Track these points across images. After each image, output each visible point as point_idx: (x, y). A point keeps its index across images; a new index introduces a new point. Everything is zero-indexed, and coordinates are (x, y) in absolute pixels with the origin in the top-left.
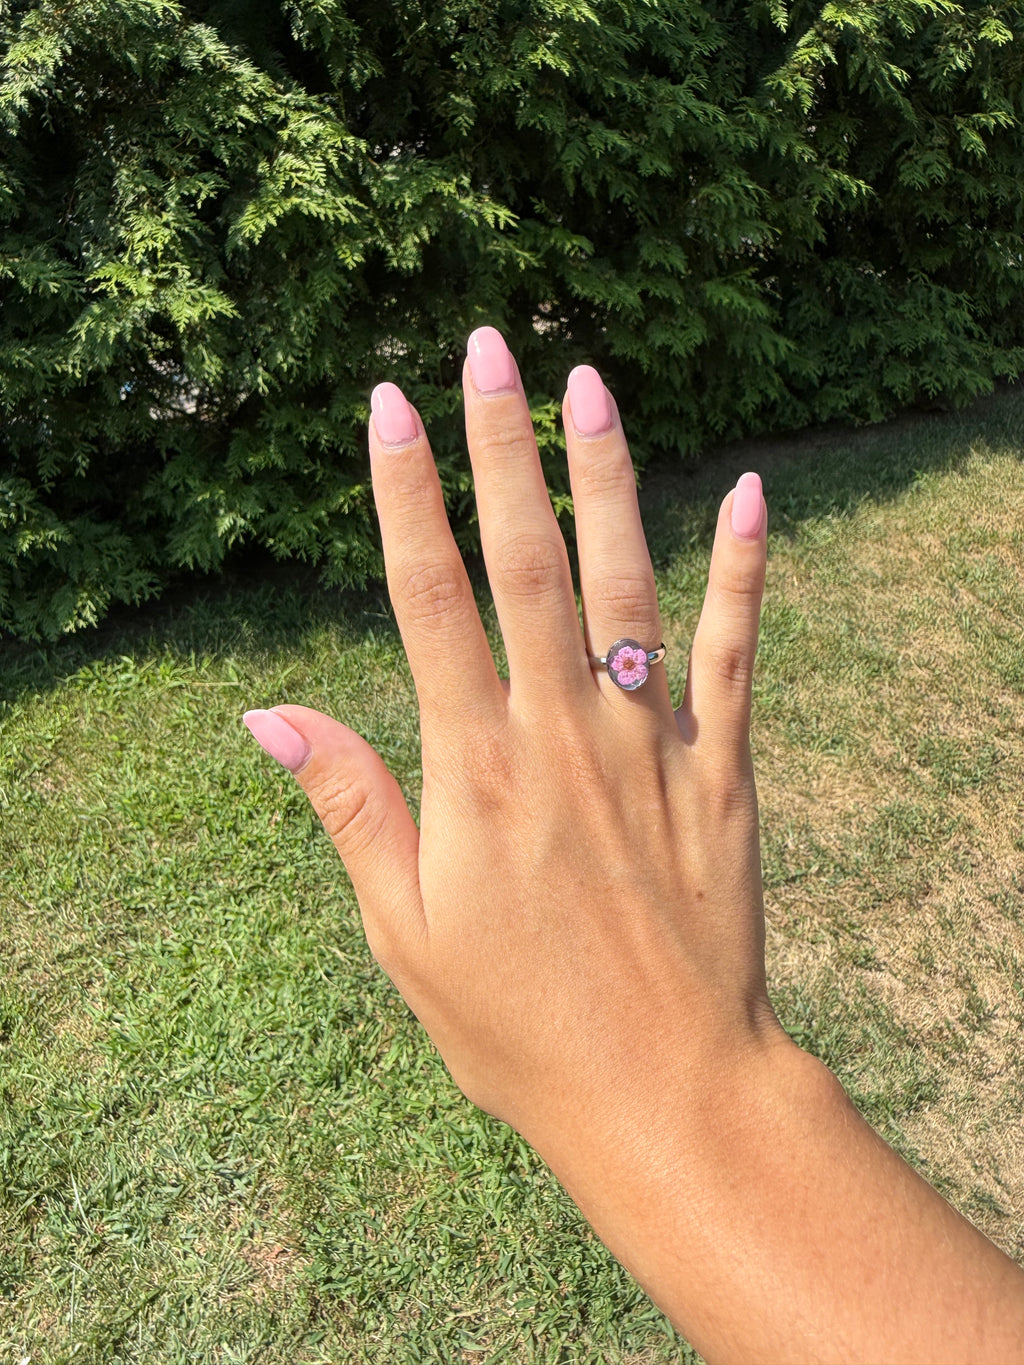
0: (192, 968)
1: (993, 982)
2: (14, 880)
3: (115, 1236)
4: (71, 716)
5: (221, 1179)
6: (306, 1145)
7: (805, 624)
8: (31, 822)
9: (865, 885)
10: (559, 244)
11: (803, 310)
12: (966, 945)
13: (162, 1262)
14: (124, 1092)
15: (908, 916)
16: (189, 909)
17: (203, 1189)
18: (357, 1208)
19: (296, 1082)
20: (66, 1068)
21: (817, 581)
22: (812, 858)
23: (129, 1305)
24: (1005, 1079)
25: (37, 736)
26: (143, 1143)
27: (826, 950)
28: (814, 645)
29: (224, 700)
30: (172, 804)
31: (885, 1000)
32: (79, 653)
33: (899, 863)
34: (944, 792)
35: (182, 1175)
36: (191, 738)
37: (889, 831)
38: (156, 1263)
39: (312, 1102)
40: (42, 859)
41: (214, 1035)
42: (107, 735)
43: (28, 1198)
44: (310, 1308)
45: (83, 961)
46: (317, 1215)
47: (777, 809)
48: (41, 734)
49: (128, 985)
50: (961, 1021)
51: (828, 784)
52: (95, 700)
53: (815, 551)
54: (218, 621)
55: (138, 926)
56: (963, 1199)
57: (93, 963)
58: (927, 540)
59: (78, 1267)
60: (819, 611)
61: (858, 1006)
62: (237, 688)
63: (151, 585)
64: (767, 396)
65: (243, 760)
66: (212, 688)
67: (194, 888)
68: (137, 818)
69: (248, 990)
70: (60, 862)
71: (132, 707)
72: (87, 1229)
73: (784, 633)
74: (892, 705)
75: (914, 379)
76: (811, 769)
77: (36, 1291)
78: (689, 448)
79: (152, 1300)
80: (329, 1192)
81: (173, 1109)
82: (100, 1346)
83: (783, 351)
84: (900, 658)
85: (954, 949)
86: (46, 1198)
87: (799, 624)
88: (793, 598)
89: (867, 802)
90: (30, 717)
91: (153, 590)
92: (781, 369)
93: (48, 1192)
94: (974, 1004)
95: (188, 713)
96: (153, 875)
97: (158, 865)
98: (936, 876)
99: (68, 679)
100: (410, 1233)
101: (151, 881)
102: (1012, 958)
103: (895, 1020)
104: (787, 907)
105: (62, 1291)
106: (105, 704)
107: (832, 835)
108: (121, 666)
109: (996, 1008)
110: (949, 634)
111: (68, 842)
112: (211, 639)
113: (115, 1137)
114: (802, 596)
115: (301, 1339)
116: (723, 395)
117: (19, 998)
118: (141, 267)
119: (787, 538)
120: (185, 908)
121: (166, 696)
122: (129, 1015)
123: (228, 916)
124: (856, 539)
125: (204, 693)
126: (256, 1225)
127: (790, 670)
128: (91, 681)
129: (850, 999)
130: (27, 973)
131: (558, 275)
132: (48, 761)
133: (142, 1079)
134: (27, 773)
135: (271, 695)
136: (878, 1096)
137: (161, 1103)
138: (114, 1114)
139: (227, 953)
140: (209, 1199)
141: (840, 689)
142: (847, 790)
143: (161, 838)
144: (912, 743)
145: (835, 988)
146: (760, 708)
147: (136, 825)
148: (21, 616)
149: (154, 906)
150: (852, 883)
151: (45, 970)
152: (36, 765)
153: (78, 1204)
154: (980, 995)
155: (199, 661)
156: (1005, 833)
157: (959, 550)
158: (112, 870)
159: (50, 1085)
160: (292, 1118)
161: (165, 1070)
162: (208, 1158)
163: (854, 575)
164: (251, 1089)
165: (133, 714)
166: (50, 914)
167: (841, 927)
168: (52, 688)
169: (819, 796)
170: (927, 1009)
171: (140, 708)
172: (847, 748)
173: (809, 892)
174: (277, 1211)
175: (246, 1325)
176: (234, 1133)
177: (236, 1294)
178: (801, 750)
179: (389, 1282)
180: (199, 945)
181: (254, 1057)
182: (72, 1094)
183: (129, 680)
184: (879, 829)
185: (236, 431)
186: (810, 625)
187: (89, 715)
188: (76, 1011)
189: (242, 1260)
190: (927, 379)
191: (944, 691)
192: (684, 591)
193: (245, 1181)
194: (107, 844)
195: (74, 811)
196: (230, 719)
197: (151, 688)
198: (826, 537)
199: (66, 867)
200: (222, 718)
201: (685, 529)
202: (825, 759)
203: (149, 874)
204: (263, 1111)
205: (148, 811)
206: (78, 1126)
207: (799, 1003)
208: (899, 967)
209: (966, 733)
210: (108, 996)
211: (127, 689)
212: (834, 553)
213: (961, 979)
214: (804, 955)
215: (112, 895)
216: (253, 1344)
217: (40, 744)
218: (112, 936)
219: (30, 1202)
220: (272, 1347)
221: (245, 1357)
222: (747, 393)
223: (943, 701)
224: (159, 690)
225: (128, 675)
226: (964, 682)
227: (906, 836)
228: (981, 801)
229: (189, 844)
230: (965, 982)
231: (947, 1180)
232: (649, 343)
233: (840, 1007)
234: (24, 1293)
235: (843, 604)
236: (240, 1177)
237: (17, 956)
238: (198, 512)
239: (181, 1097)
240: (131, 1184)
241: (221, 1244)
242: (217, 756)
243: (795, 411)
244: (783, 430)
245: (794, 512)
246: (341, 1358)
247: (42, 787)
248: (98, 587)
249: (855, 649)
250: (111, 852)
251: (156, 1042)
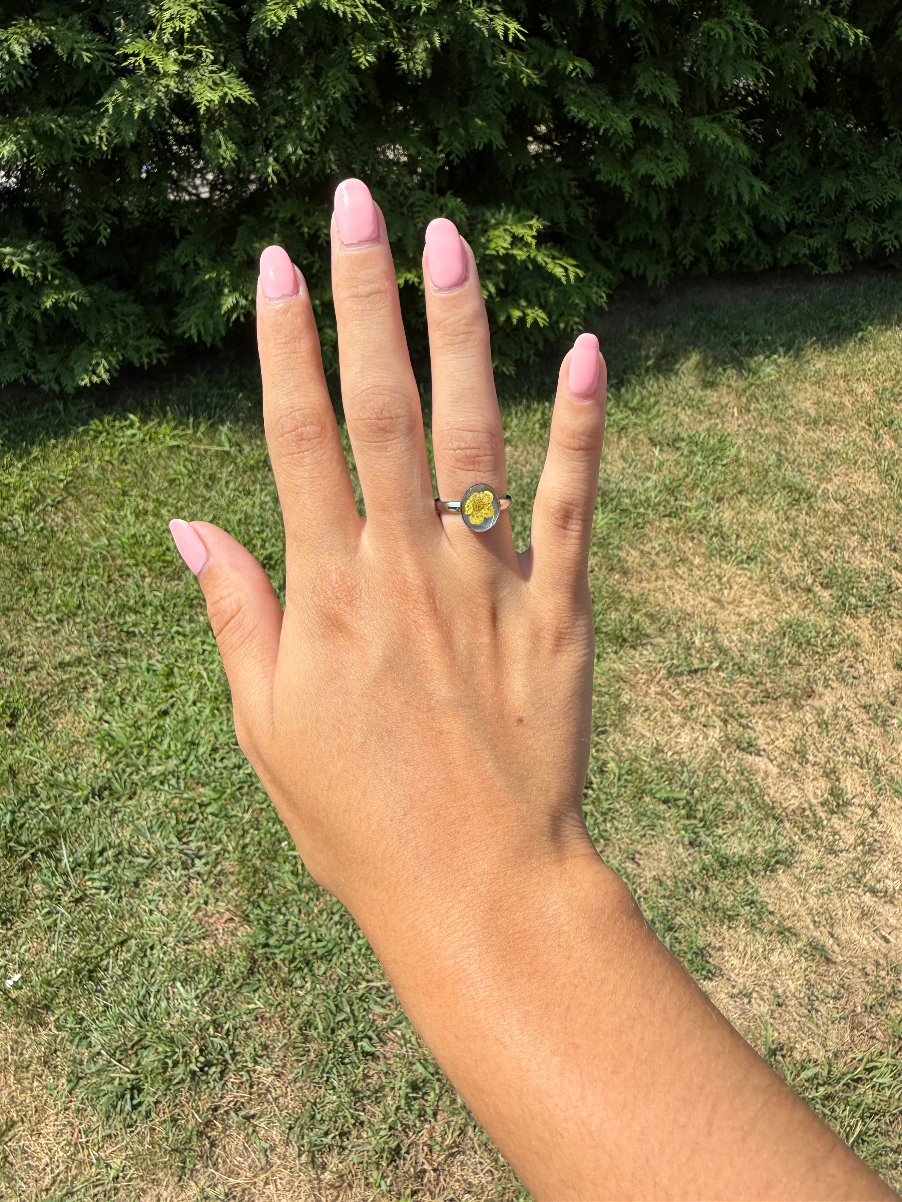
0: (172, 686)
1: (855, 776)
2: (25, 596)
3: (94, 891)
4: (82, 462)
5: (184, 858)
6: (257, 839)
7: (739, 452)
8: (43, 549)
9: (757, 684)
10: (562, 64)
11: (782, 155)
12: (838, 743)
13: (132, 915)
14: (109, 779)
15: (790, 713)
16: (173, 638)
17: (169, 864)
18: (294, 893)
19: (253, 788)
20: (62, 754)
21: (755, 414)
22: (714, 655)
23: (103, 945)
24: (851, 856)
25: (51, 476)
26: (121, 822)
27: (715, 734)
28: (744, 471)
29: (216, 463)
30: (164, 547)
31: (759, 780)
32: (91, 407)
33: (790, 669)
34: (839, 612)
35: (152, 850)
36: (184, 492)
37: (786, 640)
38: (127, 916)
39: (264, 806)
40: (50, 581)
41: (186, 742)
42: (112, 482)
43: (25, 852)
44: (249, 965)
45: (80, 670)
46: (260, 895)
47: (689, 610)
48: (55, 474)
49: (117, 694)
50: (823, 804)
51: (738, 594)
52: (103, 450)
53: (758, 386)
54: (215, 392)
55: (128, 646)
56: (799, 945)
57: (89, 673)
58: (862, 387)
59: (63, 910)
60: (753, 441)
61: (736, 783)
62: (227, 453)
63: (159, 351)
64: (735, 237)
65: (228, 516)
66: (206, 451)
67: (178, 620)
68: (133, 556)
69: (218, 709)
70: (65, 585)
71: (135, 460)
72: (72, 882)
73: (718, 458)
74: (805, 531)
75: (875, 235)
76: (725, 579)
77: (28, 925)
78: (656, 277)
79: (122, 943)
80: (272, 878)
81: (148, 798)
82: (78, 973)
83: (757, 192)
84: (820, 491)
85: (826, 744)
86: (39, 855)
87: (734, 451)
88: (732, 427)
89: (769, 612)
90: (45, 459)
91: (161, 356)
92: (753, 211)
93: (42, 851)
94: (836, 793)
95: (184, 471)
96: (144, 605)
97: (149, 597)
98: (821, 683)
99: (81, 429)
100: (336, 918)
101: (142, 610)
102: (875, 758)
103: (766, 798)
104: (686, 694)
105: (49, 928)
106: (111, 455)
107: (735, 638)
108: (127, 423)
109: (854, 797)
110: (867, 475)
111: (73, 570)
112: (208, 407)
113: (99, 814)
114: (739, 426)
115: (240, 987)
116: (695, 231)
117: (25, 694)
118: (168, 47)
119: (734, 371)
120: (169, 636)
121: (165, 453)
122: (117, 718)
123: (206, 647)
124: (797, 379)
125: (199, 454)
126: (211, 896)
127: (719, 491)
128: (100, 433)
129: (729, 775)
130: (33, 674)
131: (556, 96)
132: (59, 498)
133: (124, 771)
134: (41, 507)
135: (258, 462)
136: (741, 857)
137: (138, 792)
138: (99, 796)
139: (202, 677)
140: (173, 872)
141: (762, 513)
142: (754, 601)
143: (153, 574)
144: (818, 566)
145: (718, 766)
146: (687, 522)
147: (132, 562)
148: (43, 367)
149: (143, 631)
150: (746, 680)
151: (48, 674)
152: (49, 501)
153: (66, 862)
154: (842, 785)
155: (196, 427)
156: (888, 653)
157: (889, 400)
158: (109, 597)
159: (47, 767)
160: (247, 816)
161: (144, 766)
162: (175, 840)
163: (790, 412)
164: (214, 790)
165: (135, 466)
166: (55, 627)
167: (731, 716)
168: (66, 435)
169: (729, 603)
170: (794, 791)
171: (142, 461)
172: (760, 565)
173: (707, 684)
174: (228, 887)
175: (197, 971)
176: (198, 823)
177: (190, 947)
178: (719, 562)
179: (315, 953)
180: (179, 668)
181: (219, 764)
182: (66, 775)
183: (134, 435)
184: (777, 638)
185: (244, 217)
186: (743, 453)
187: (97, 463)
188: (72, 709)
189: (197, 922)
190: (887, 236)
191: (855, 524)
192: (634, 410)
193: (204, 861)
194: (106, 575)
195: (79, 543)
196: (220, 479)
197: (152, 445)
198: (770, 375)
199: (70, 590)
200: (212, 477)
201: (643, 353)
202: (739, 572)
203: (140, 604)
204: (223, 807)
205: (143, 551)
206: (69, 802)
207: (685, 774)
208: (776, 754)
209: (868, 563)
210: (99, 701)
211: (132, 444)
212: (775, 390)
213: (828, 771)
214: (696, 735)
215: (108, 618)
216: (200, 986)
217: (53, 483)
218: (106, 652)
219: (26, 856)
220: (216, 990)
221: (193, 994)
222: (718, 231)
223: (853, 533)
224: (160, 447)
225: (134, 431)
226: (874, 519)
227: (800, 645)
228: (871, 624)
229: (176, 582)
230: (831, 774)
231: (789, 930)
232: (633, 171)
233: (720, 781)
234: (18, 925)
235: (776, 437)
236: (200, 858)
237: (25, 659)
238: (204, 290)
239: (155, 789)
240: (110, 853)
241: (180, 907)
242: (206, 510)
243: (758, 254)
244: (745, 270)
245: (744, 348)
246: (271, 1005)
247: (53, 520)
248: (112, 348)
249: (780, 479)
250: (110, 582)
251: (137, 742)
